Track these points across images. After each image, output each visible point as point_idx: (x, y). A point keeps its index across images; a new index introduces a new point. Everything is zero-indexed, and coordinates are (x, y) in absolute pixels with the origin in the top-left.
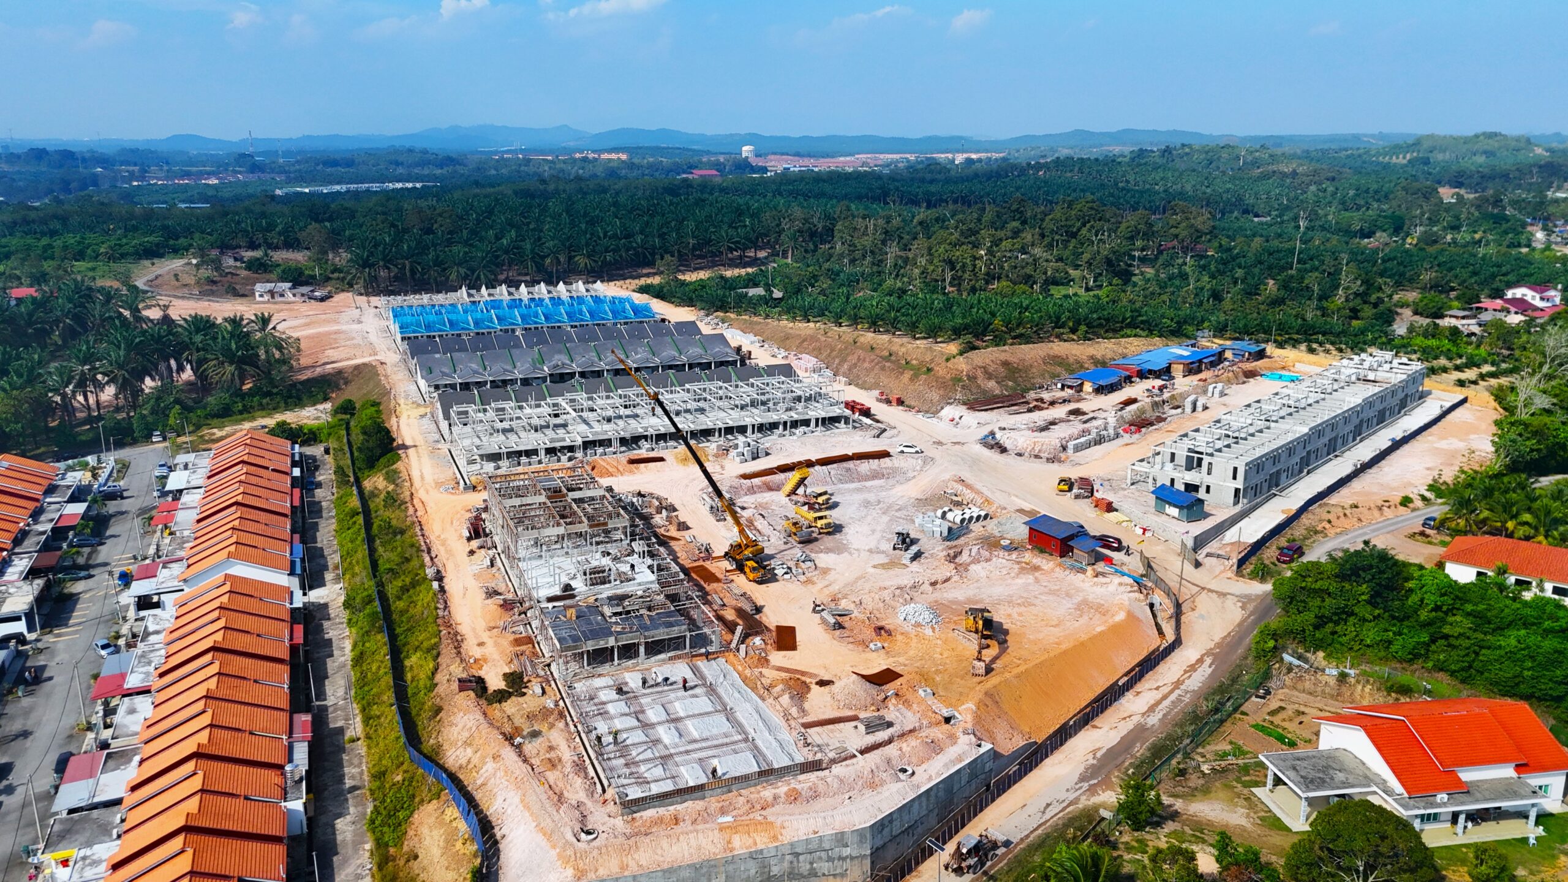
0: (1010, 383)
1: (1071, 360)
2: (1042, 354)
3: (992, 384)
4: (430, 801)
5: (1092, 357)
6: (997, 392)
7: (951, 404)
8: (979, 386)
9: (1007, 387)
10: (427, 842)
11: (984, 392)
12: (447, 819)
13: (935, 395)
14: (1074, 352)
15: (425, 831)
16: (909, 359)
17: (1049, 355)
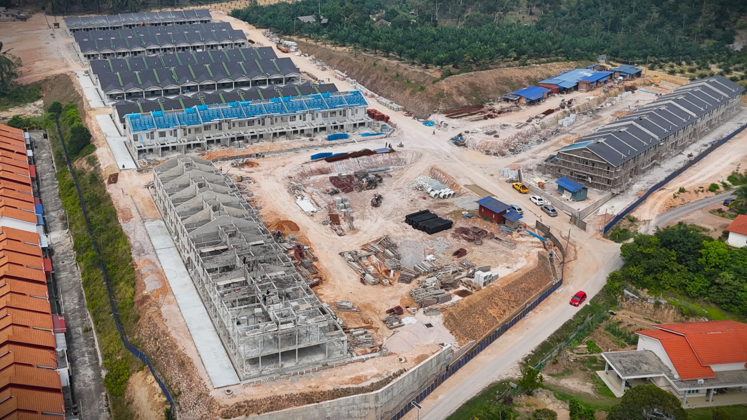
0: (474, 98)
1: (514, 80)
2: (495, 76)
3: (462, 99)
4: (138, 371)
5: (528, 78)
6: (465, 104)
7: (435, 113)
8: (454, 101)
9: (471, 100)
10: (138, 394)
11: (457, 104)
12: (149, 382)
13: (425, 106)
14: (516, 75)
15: (136, 387)
16: (410, 79)
17: (499, 77)
